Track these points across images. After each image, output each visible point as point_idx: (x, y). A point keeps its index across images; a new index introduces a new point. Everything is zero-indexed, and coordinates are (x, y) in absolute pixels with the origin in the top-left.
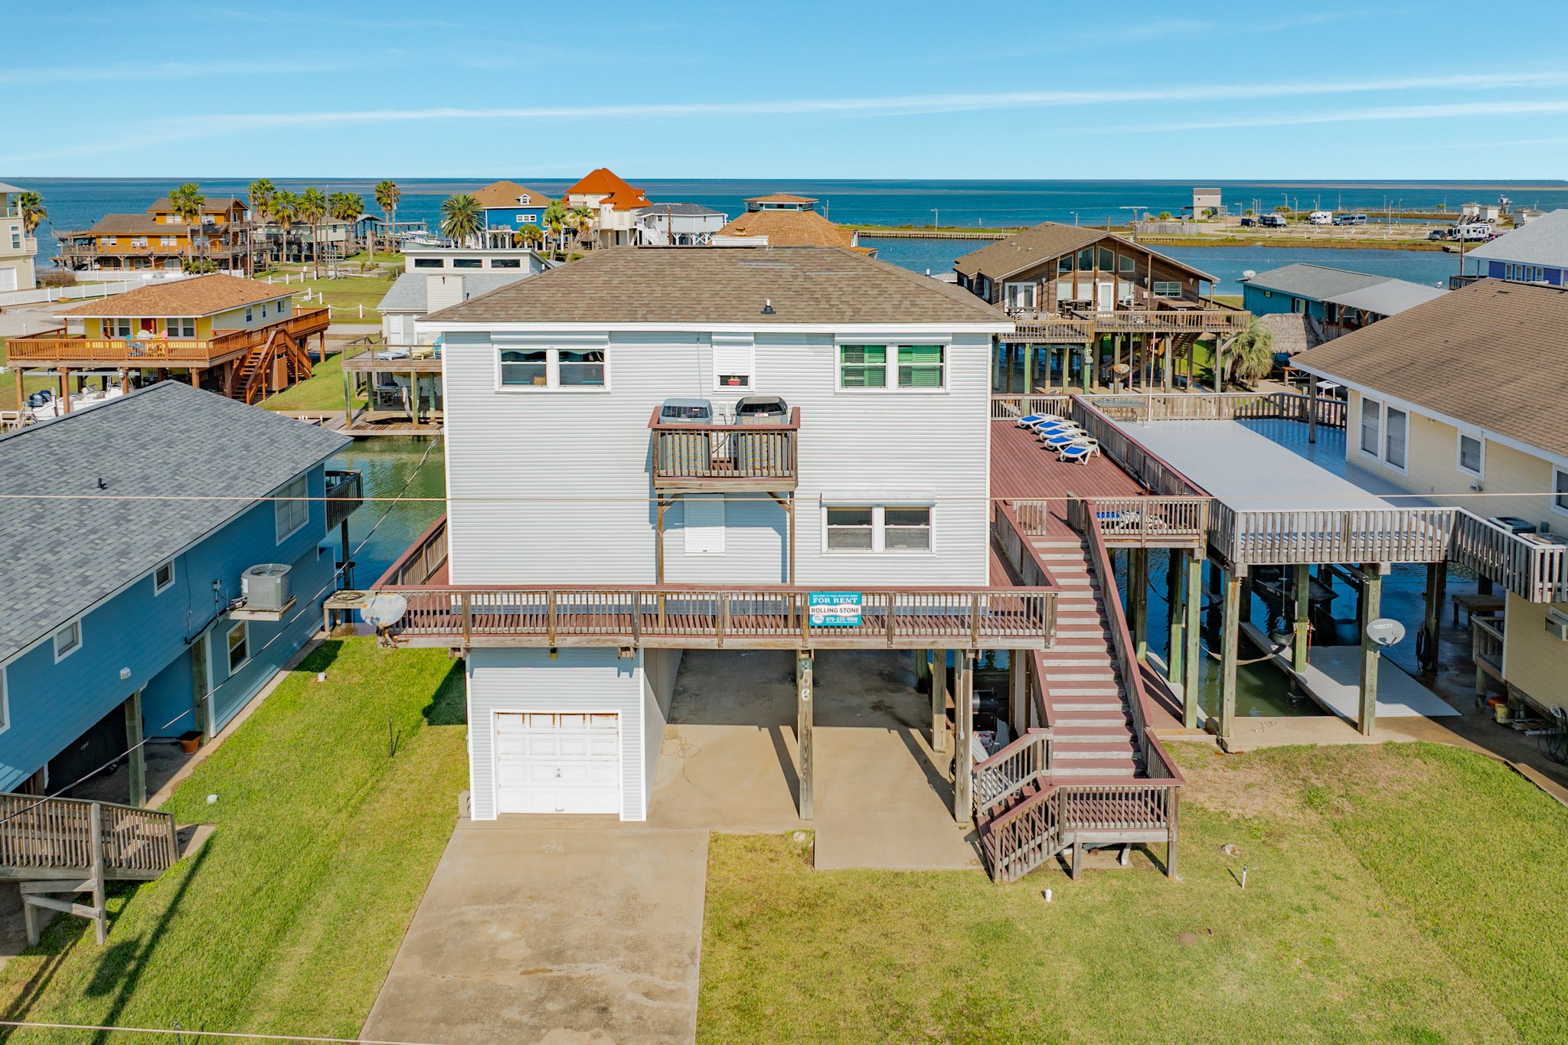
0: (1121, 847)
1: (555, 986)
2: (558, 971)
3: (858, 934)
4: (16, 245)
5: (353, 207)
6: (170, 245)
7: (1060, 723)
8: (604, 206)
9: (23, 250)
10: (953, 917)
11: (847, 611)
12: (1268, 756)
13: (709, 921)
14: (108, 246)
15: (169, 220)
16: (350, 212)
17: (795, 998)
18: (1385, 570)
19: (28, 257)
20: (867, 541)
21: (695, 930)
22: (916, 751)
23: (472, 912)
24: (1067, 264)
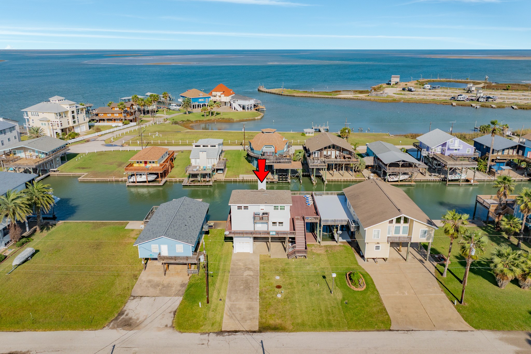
0: (302, 256)
1: (246, 268)
2: (246, 266)
3: (274, 264)
4: (84, 120)
5: (156, 98)
6: (117, 115)
7: (297, 243)
8: (222, 95)
9: (86, 121)
10: (284, 262)
11: (274, 233)
12: (325, 246)
13: (260, 262)
14: (101, 116)
15: (116, 109)
16: (155, 99)
17: (268, 268)
18: (340, 225)
19: (87, 122)
20: (276, 225)
21: (259, 263)
22: (283, 245)
23: (237, 262)
24: (325, 148)
